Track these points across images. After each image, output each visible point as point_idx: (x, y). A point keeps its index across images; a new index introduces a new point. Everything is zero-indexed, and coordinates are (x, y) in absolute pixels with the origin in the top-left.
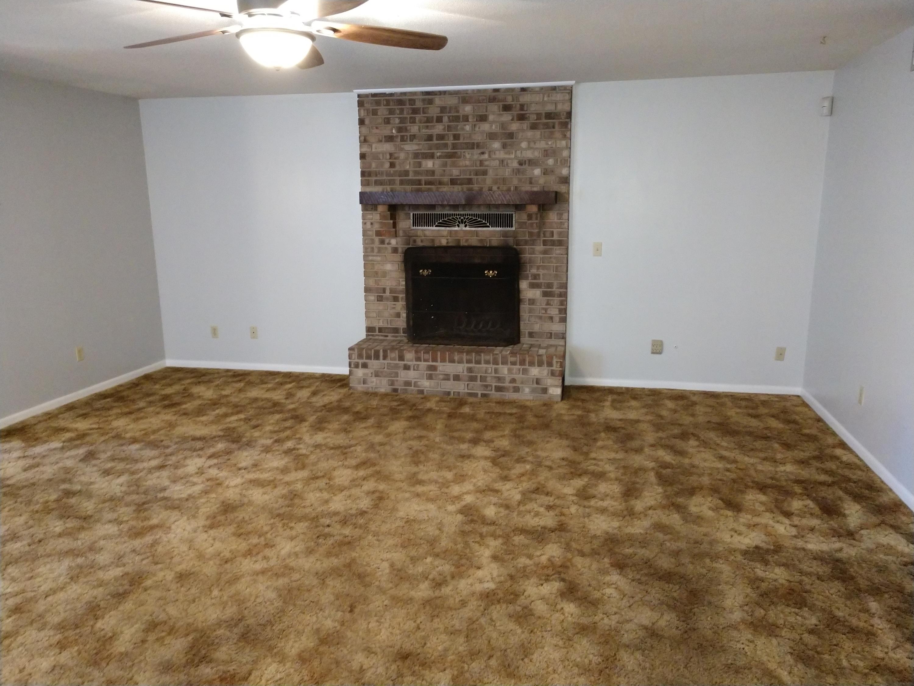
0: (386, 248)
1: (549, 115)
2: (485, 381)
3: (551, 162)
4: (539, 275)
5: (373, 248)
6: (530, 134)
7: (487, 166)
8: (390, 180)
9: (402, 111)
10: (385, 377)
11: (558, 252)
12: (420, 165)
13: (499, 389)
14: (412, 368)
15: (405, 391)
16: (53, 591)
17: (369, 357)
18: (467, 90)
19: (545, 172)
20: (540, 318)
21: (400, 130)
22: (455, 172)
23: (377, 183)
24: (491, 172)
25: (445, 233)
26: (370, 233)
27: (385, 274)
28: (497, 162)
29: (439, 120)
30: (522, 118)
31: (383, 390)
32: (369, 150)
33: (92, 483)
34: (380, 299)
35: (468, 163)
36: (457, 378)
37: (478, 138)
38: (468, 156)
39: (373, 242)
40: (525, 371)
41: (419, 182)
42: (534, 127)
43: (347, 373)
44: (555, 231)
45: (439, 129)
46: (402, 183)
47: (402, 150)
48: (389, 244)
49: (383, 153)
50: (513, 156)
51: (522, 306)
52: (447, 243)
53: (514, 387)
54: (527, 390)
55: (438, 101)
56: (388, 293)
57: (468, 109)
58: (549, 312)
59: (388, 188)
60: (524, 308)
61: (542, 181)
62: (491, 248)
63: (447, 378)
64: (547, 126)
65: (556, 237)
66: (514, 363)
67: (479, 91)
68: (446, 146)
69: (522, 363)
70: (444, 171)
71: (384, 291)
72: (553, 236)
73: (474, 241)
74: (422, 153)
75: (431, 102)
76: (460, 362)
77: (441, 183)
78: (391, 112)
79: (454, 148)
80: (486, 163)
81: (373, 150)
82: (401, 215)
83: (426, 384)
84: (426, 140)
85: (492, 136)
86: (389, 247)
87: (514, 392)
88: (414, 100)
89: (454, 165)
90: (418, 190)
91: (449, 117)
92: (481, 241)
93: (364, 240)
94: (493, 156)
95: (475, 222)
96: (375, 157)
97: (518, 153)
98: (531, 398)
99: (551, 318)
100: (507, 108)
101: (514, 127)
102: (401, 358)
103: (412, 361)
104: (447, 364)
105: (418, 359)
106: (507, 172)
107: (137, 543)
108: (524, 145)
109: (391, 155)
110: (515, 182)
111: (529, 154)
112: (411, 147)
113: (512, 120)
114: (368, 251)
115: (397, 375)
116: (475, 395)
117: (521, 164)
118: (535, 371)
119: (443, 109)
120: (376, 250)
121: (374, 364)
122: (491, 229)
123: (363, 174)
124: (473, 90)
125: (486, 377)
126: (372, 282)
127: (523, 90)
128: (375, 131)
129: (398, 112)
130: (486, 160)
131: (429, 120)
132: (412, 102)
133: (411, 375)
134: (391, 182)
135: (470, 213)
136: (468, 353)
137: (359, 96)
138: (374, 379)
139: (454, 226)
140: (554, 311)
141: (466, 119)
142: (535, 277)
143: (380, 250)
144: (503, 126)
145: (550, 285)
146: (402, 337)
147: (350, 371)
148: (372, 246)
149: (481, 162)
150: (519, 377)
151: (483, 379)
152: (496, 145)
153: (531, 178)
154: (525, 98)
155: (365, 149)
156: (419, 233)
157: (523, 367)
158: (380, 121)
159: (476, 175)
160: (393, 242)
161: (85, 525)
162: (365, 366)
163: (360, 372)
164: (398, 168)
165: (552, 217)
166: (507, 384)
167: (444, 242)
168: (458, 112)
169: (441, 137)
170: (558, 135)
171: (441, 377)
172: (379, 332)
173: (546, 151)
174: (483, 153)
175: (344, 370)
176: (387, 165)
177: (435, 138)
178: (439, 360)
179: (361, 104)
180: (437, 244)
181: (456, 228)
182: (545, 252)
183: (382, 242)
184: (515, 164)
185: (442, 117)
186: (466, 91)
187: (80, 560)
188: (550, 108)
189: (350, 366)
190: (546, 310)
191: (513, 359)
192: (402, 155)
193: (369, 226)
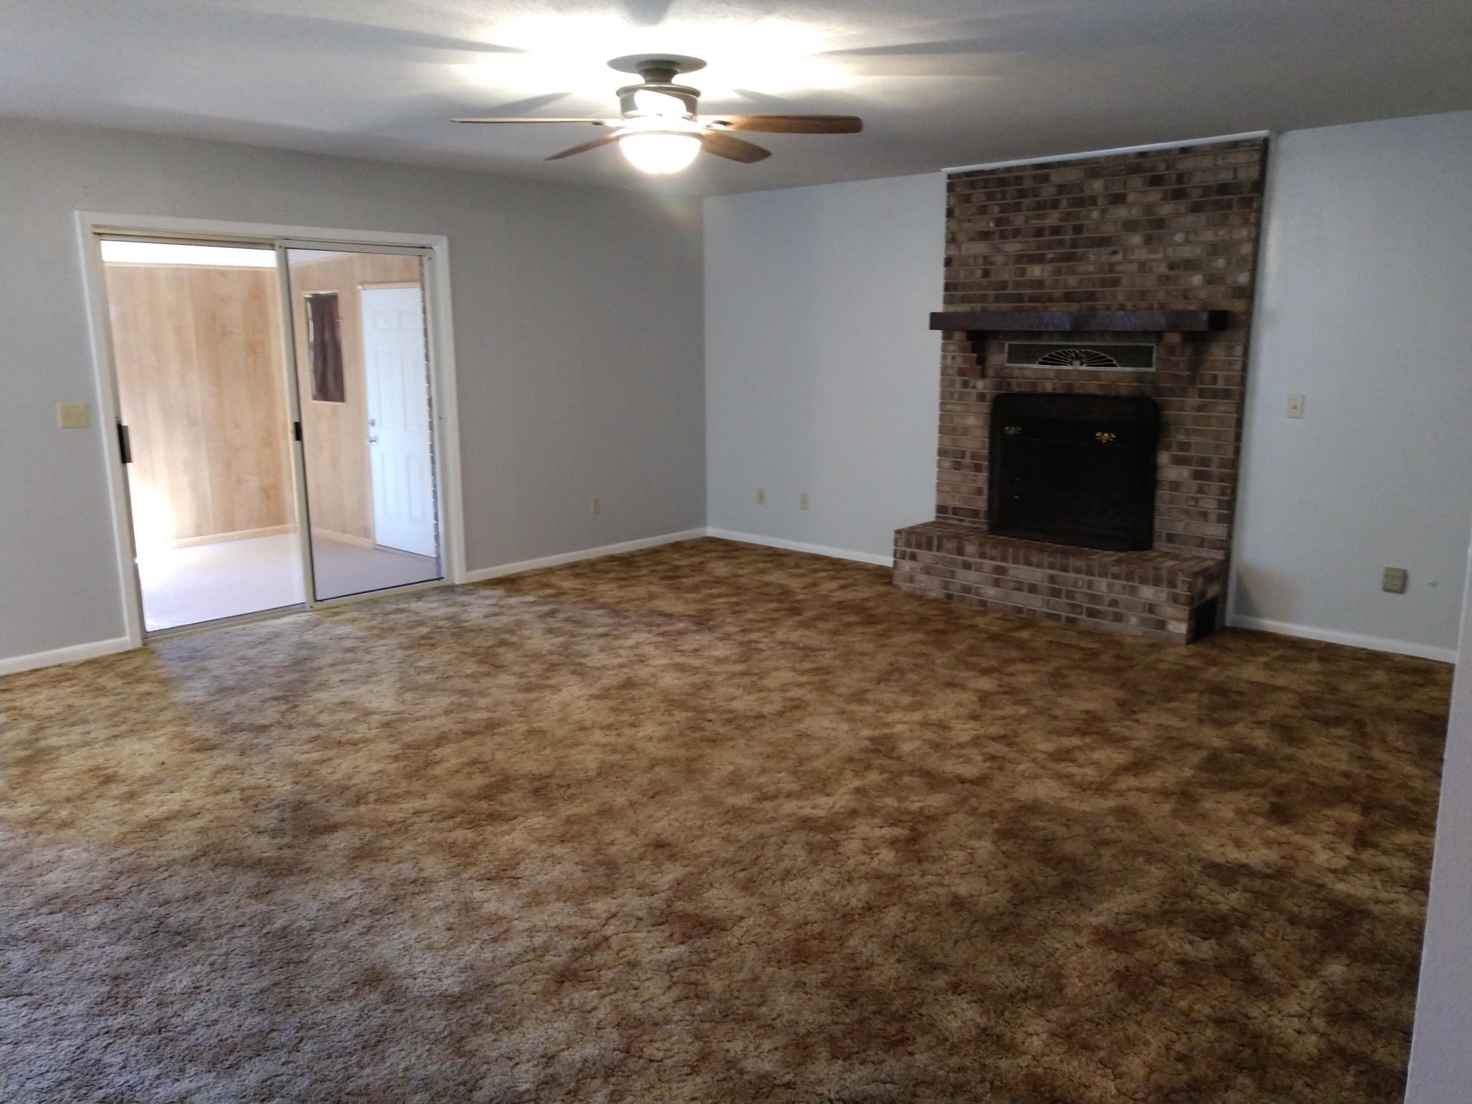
0: (969, 393)
1: (1223, 189)
2: (1073, 598)
3: (1220, 263)
4: (1189, 444)
5: (952, 393)
6: (1189, 220)
7: (1119, 272)
8: (981, 296)
9: (1004, 193)
10: (937, 575)
11: (1222, 408)
12: (1023, 272)
13: (1092, 613)
14: (973, 567)
15: (962, 600)
16: (425, 718)
17: (919, 546)
18: (1097, 158)
19: (1211, 280)
20: (1187, 512)
21: (999, 222)
22: (1072, 281)
23: (964, 300)
24: (1124, 281)
25: (1052, 375)
26: (950, 371)
27: (966, 431)
28: (1136, 265)
29: (1055, 205)
30: (1178, 195)
31: (933, 594)
32: (956, 253)
33: (530, 638)
34: (957, 466)
35: (1091, 268)
36: (1033, 589)
37: (1108, 229)
38: (1092, 258)
39: (953, 383)
40: (1133, 591)
41: (1020, 298)
42: (1196, 208)
43: (891, 565)
44: (1221, 374)
45: (1053, 218)
46: (997, 299)
47: (1000, 251)
48: (974, 387)
49: (975, 257)
50: (1160, 256)
51: (1159, 492)
52: (1054, 389)
53: (1115, 613)
54: (1134, 620)
55: (1055, 177)
56: (967, 460)
57: (1097, 185)
58: (1201, 504)
59: (978, 307)
60: (1163, 495)
61: (1203, 294)
62: (1118, 398)
63: (1019, 587)
64: (1217, 205)
65: (1221, 385)
66: (1116, 577)
67: (1116, 157)
68: (1061, 243)
69: (1129, 577)
70: (1057, 280)
71: (963, 454)
72: (1215, 383)
73: (1092, 388)
74: (1027, 255)
75: (1045, 179)
76: (1040, 566)
77: (1051, 299)
78: (990, 197)
79: (1072, 247)
80: (1119, 268)
81: (963, 253)
82: (993, 346)
83: (990, 593)
84: (1035, 236)
85: (1130, 226)
86: (973, 391)
87: (1115, 620)
88: (1021, 178)
89: (1072, 272)
90: (1019, 310)
91: (1068, 200)
92: (1101, 387)
93: (942, 381)
94: (1131, 257)
95: (1095, 359)
96: (964, 263)
97: (1170, 251)
98: (1140, 633)
99: (1205, 515)
100: (1156, 181)
101: (1166, 209)
102: (960, 551)
103: (973, 557)
104: (1022, 566)
105: (983, 555)
106: (1150, 281)
107: (520, 696)
108: (1179, 238)
109: (985, 258)
110: (1161, 296)
111: (1186, 252)
112: (1013, 247)
113: (1164, 199)
114: (947, 396)
115: (953, 574)
116: (1057, 618)
117: (1171, 267)
118: (1147, 592)
119: (1062, 189)
120: (956, 396)
121: (926, 556)
122: (1119, 369)
123: (948, 287)
124: (1107, 158)
125: (1074, 592)
126: (948, 442)
127: (1184, 150)
128: (967, 225)
129: (999, 196)
130: (1119, 263)
131: (1041, 206)
132: (1019, 180)
133: (971, 577)
134: (983, 298)
135: (1092, 344)
136: (1052, 553)
137: (950, 176)
138: (924, 577)
139: (1065, 364)
140: (1209, 504)
141: (1093, 201)
142: (1184, 446)
143: (961, 396)
144: (1148, 209)
145: (1205, 462)
146: (982, 524)
147: (895, 563)
148: (952, 389)
149: (1112, 267)
150: (1123, 598)
151: (1070, 595)
152: (1136, 239)
153: (1186, 290)
154: (1186, 164)
155: (953, 252)
156: (1016, 373)
157: (1130, 583)
158: (974, 210)
159: (1103, 286)
160: (980, 384)
161: (493, 672)
162: (913, 557)
163: (907, 566)
164: (993, 278)
165: (1217, 352)
166: (1103, 608)
167: (1049, 387)
168: (1082, 191)
169: (1056, 230)
170: (1235, 219)
171: (1012, 584)
172: (954, 514)
173: (1214, 245)
174: (1114, 253)
175: (887, 561)
176: (979, 274)
177: (1047, 232)
178: (1010, 559)
179: (951, 188)
180: (1040, 390)
181: (1068, 367)
182: (1201, 408)
183: (965, 384)
184: (1163, 269)
185: (1058, 201)
186: (1095, 160)
187: (464, 699)
188: (1225, 176)
189: (895, 556)
190: (1196, 500)
191: (1115, 569)
192: (1000, 259)
193: (949, 361)
